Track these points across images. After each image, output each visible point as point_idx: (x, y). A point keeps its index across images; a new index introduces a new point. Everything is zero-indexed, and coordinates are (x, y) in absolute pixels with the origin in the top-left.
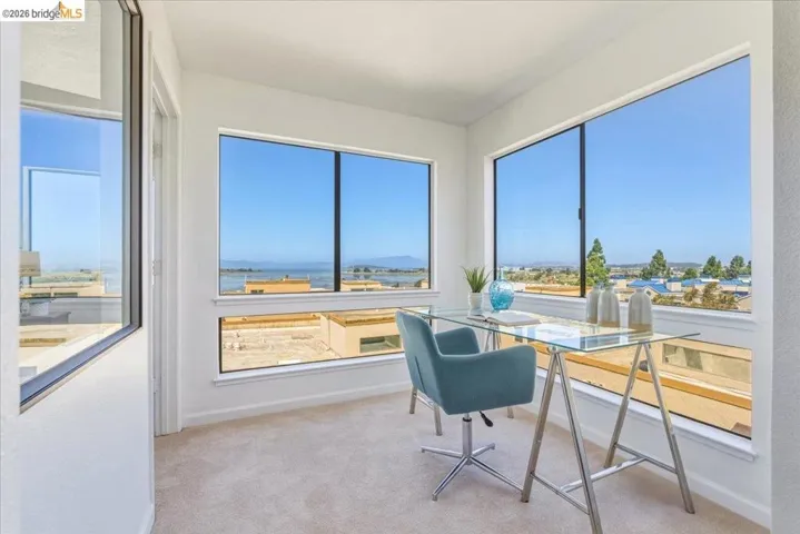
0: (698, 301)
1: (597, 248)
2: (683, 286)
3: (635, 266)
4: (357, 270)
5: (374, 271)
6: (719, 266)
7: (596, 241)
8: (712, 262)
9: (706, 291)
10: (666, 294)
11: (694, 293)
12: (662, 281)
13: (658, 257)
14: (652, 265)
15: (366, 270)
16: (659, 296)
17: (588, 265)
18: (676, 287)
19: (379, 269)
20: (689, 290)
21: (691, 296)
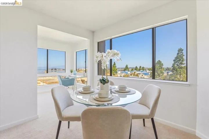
0: (133, 75)
1: (115, 64)
2: (130, 72)
3: (123, 68)
4: (52, 69)
5: (58, 70)
6: (137, 68)
7: (114, 62)
8: (136, 67)
9: (134, 73)
10: (127, 74)
11: (132, 74)
12: (127, 71)
13: (127, 66)
14: (126, 68)
15: (55, 69)
16: (126, 75)
17: (113, 68)
18: (129, 72)
19: (59, 69)
20: (131, 73)
21: (131, 75)
